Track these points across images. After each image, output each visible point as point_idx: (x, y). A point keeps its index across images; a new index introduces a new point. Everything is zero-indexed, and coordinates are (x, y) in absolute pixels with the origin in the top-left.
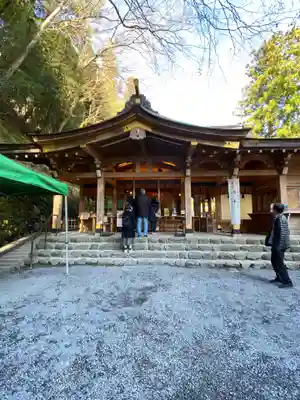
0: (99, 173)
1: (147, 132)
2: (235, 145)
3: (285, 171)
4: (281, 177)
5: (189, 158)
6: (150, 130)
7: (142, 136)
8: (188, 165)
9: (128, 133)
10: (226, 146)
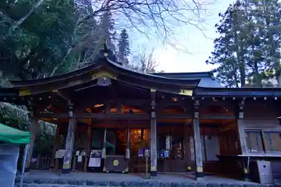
0: (71, 114)
1: (112, 80)
2: (189, 93)
3: (241, 115)
4: (239, 121)
5: (153, 102)
6: (115, 78)
7: (108, 84)
8: (153, 108)
9: (96, 81)
10: (181, 93)
